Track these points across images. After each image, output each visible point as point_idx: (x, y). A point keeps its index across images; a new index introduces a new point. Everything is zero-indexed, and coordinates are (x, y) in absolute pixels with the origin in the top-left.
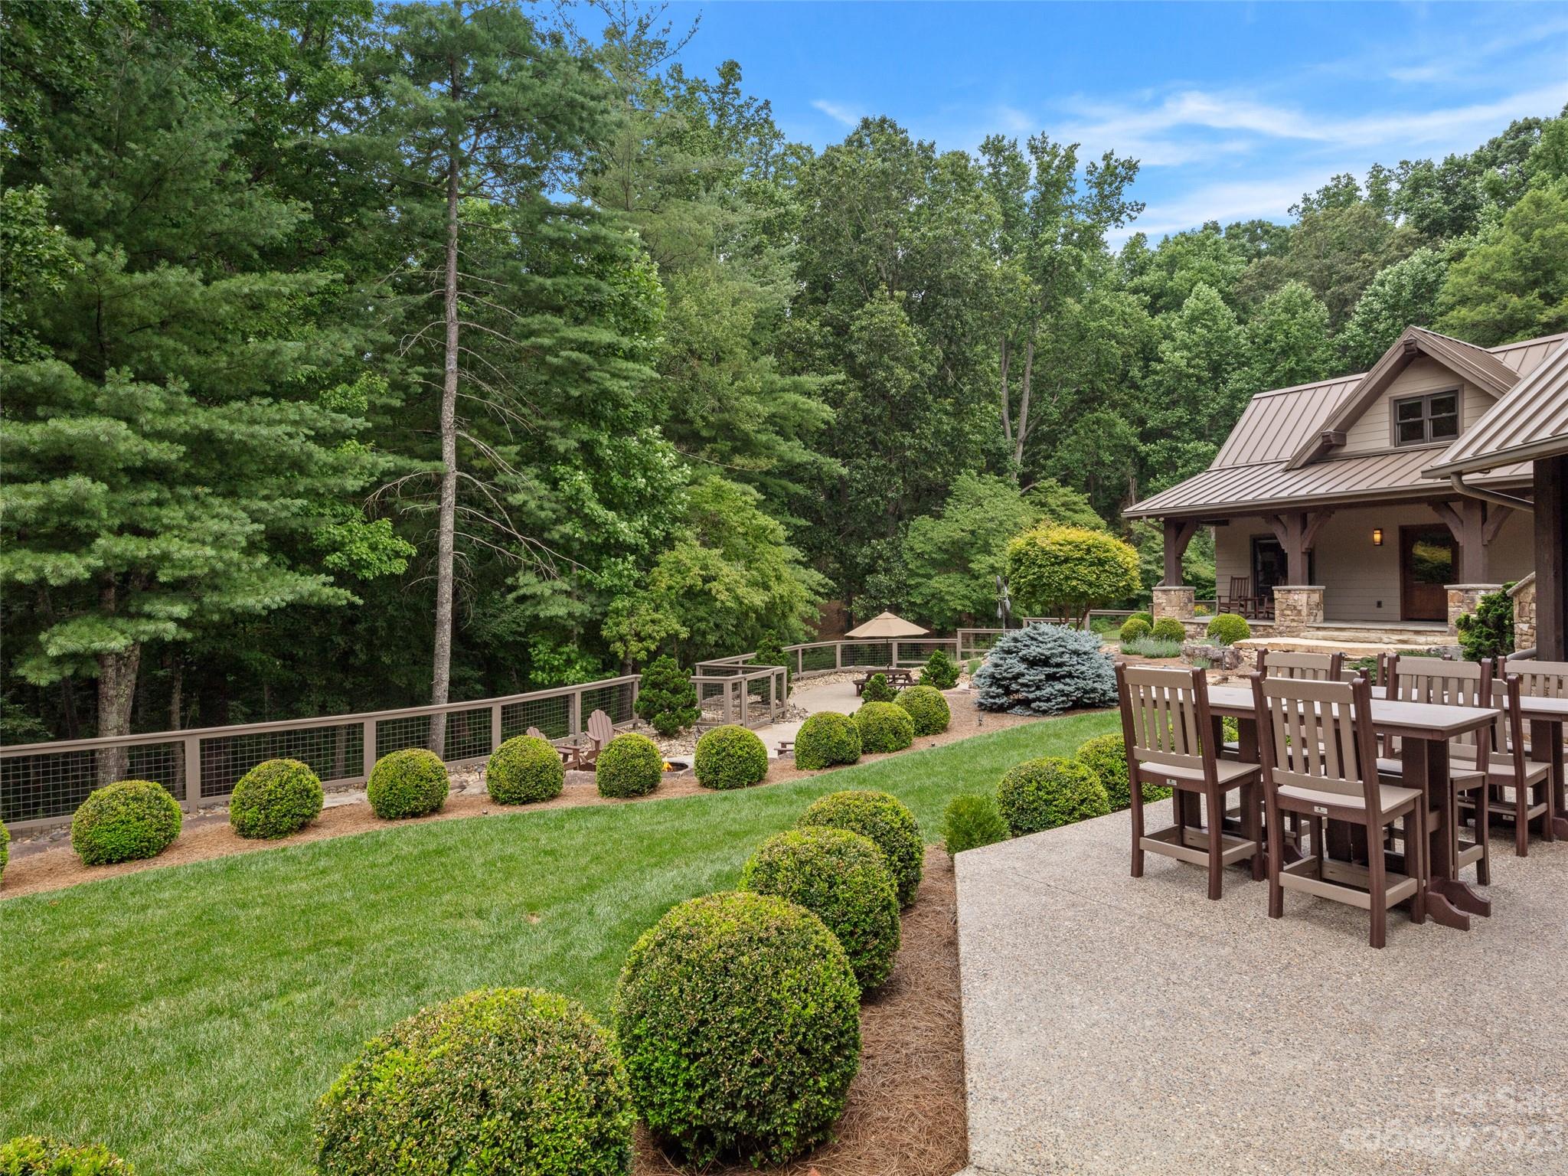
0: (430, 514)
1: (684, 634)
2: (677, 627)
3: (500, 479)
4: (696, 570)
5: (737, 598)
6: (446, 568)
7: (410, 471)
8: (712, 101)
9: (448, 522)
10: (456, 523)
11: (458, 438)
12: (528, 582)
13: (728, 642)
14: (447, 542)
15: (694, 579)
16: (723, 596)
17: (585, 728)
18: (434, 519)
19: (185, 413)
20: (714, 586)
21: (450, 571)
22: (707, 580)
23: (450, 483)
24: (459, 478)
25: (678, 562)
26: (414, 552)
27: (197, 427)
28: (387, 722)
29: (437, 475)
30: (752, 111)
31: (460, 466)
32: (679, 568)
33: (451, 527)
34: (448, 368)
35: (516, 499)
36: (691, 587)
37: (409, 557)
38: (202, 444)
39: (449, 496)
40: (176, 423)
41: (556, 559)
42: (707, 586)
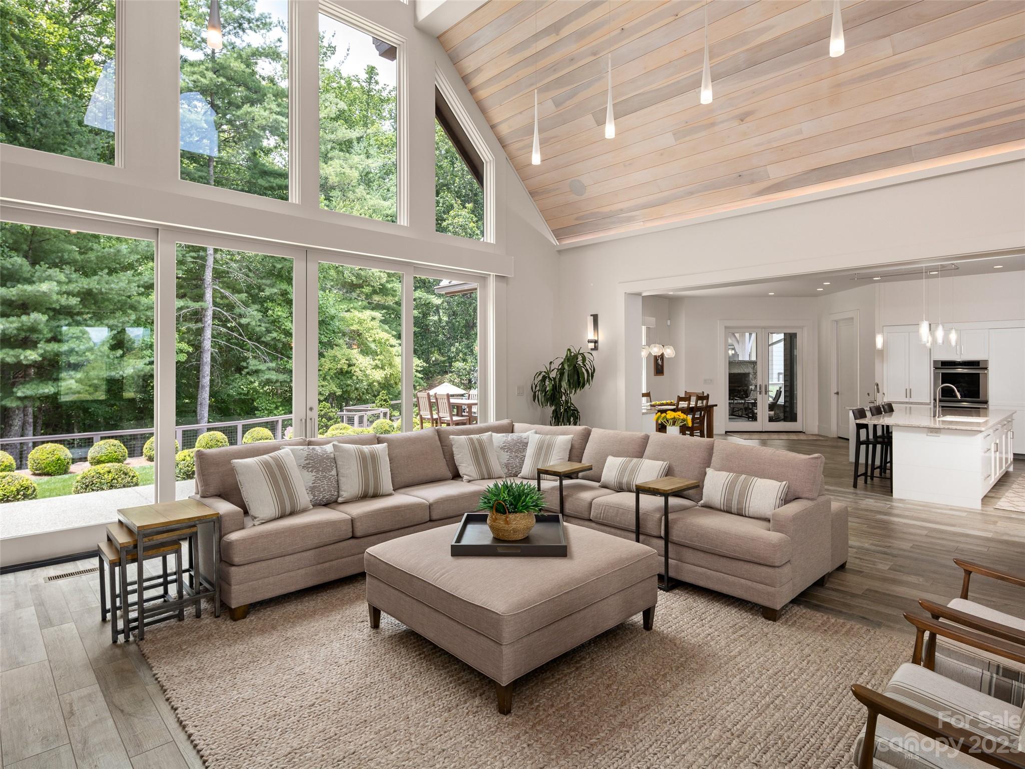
0: (198, 329)
1: (339, 392)
2: (335, 389)
3: (237, 311)
4: (343, 361)
5: (366, 376)
6: (207, 358)
7: (188, 307)
8: (362, 87)
9: (208, 333)
10: (212, 334)
11: (213, 288)
12: (253, 364)
13: (364, 397)
14: (207, 344)
15: (343, 364)
16: (359, 373)
17: (283, 435)
18: (200, 332)
19: (77, 282)
20: (353, 369)
21: (209, 359)
22: (350, 365)
23: (209, 313)
24: (214, 311)
25: (335, 356)
26: (191, 350)
27: (83, 288)
28: (187, 431)
29: (202, 309)
30: (387, 92)
31: (215, 304)
32: (334, 359)
33: (210, 336)
34: (208, 252)
35: (244, 321)
36: (341, 369)
37: (188, 353)
38: (87, 296)
39: (209, 320)
40: (72, 287)
41: (268, 353)
42: (350, 368)
